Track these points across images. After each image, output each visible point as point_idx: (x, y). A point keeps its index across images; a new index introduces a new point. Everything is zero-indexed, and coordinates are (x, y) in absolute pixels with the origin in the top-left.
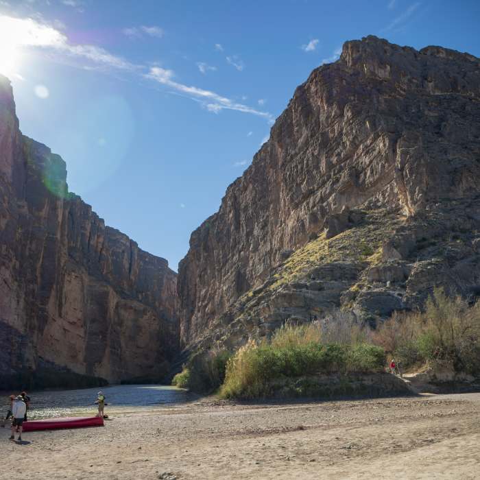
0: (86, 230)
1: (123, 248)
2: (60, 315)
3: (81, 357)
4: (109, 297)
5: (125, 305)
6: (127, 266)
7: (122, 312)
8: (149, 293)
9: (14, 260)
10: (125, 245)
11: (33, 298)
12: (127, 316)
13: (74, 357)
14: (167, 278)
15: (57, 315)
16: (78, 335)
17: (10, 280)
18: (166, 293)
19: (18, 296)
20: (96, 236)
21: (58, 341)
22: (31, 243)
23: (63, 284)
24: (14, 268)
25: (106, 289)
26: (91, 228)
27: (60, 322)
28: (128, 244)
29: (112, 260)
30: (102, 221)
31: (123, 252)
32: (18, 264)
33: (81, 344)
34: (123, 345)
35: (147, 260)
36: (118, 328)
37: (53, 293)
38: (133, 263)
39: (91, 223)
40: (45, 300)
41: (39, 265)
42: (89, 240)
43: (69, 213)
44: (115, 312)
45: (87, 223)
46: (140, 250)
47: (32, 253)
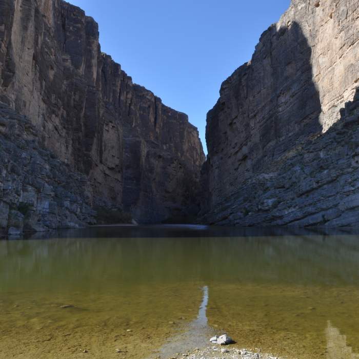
0: (117, 86)
1: (148, 103)
2: (101, 162)
3: (119, 199)
4: (141, 147)
5: (155, 153)
6: (152, 120)
7: (152, 160)
8: (172, 144)
9: (62, 109)
10: (150, 101)
11: (79, 145)
12: (157, 164)
13: (114, 199)
14: (187, 131)
15: (99, 162)
16: (116, 179)
17: (60, 127)
18: (187, 145)
19: (66, 142)
20: (125, 93)
21: (100, 184)
22: (75, 94)
23: (102, 133)
24: (62, 116)
25: (137, 139)
26: (121, 85)
27: (101, 167)
28: (153, 100)
29: (140, 114)
30: (130, 78)
31: (149, 107)
32: (65, 113)
33: (119, 188)
34: (154, 189)
35: (170, 114)
36: (150, 174)
37: (95, 140)
38: (158, 117)
39: (121, 80)
40: (88, 147)
41: (82, 115)
42: (119, 96)
43: (102, 71)
44: (146, 160)
45: (117, 80)
46: (163, 106)
47: (76, 103)
